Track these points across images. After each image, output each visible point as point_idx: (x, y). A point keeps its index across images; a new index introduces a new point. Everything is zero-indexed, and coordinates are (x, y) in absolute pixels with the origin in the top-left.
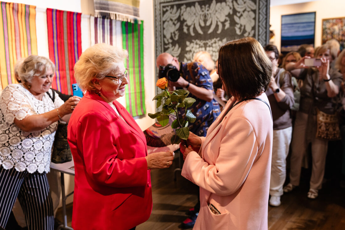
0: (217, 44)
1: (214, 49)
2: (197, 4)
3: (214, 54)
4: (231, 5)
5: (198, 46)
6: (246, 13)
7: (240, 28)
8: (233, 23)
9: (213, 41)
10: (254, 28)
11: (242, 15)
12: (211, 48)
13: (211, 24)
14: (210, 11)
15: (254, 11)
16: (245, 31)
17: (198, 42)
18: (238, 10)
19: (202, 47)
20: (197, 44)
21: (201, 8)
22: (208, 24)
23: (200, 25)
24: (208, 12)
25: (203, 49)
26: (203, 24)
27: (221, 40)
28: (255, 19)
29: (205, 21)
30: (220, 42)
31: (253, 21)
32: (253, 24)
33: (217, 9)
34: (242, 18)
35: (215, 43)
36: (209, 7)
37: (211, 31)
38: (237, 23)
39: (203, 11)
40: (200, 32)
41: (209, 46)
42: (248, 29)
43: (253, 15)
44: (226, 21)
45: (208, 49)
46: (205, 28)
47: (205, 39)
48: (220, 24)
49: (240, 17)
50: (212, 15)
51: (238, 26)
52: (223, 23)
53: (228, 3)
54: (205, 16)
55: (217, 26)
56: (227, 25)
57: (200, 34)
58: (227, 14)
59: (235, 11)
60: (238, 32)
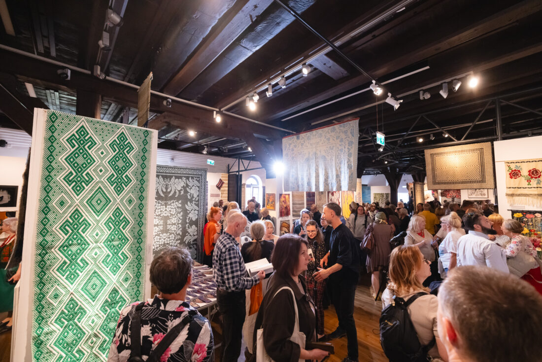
0: (175, 204)
1: (172, 207)
2: (160, 176)
3: (172, 210)
4: (185, 181)
5: (160, 205)
6: (194, 187)
7: (190, 195)
8: (186, 192)
9: (172, 201)
10: (198, 196)
11: (191, 188)
12: (170, 206)
13: (171, 191)
14: (170, 183)
15: (199, 187)
16: (193, 197)
17: (160, 202)
18: (190, 185)
19: (163, 205)
20: (159, 203)
21: (164, 180)
22: (169, 190)
23: (162, 191)
24: (169, 183)
25: (164, 207)
26: (164, 190)
27: (178, 201)
28: (199, 191)
29: (167, 189)
30: (177, 203)
31: (198, 192)
32: (198, 194)
33: (175, 182)
34: (191, 190)
35: (173, 203)
36: (170, 180)
37: (170, 195)
38: (188, 192)
39: (165, 182)
40: (162, 195)
41: (169, 205)
42: (195, 196)
43: (198, 189)
44: (181, 190)
45: (168, 206)
46: (166, 193)
47: (166, 200)
48: (177, 191)
49: (190, 189)
50: (172, 185)
51: (189, 194)
52: (180, 191)
53: (183, 180)
54: (167, 185)
55: (175, 192)
56: (182, 192)
57: (162, 196)
58: (182, 186)
59: (187, 186)
60: (189, 197)
